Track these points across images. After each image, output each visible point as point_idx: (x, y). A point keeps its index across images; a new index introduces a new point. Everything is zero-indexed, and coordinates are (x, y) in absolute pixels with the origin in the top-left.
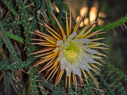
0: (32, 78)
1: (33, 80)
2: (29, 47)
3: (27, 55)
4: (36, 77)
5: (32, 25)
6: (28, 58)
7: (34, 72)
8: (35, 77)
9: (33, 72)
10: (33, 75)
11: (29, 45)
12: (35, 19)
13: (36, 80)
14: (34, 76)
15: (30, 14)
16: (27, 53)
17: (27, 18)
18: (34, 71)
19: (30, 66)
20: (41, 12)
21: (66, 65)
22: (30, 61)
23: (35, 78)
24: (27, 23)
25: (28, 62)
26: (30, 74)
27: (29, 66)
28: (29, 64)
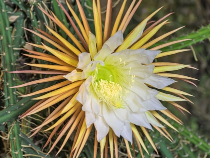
0: (16, 150)
1: (17, 153)
2: (10, 80)
3: (3, 98)
4: (25, 148)
5: (16, 32)
6: (7, 103)
7: (20, 135)
8: (22, 148)
9: (16, 135)
10: (17, 142)
11: (10, 76)
12: (22, 20)
13: (24, 153)
14: (20, 144)
15: (11, 9)
16: (4, 94)
17: (6, 15)
18: (19, 133)
19: (11, 123)
20: (38, 2)
21: (96, 113)
22: (11, 111)
23: (22, 150)
24: (5, 26)
25: (7, 113)
26: (10, 139)
27: (9, 123)
28: (8, 116)
